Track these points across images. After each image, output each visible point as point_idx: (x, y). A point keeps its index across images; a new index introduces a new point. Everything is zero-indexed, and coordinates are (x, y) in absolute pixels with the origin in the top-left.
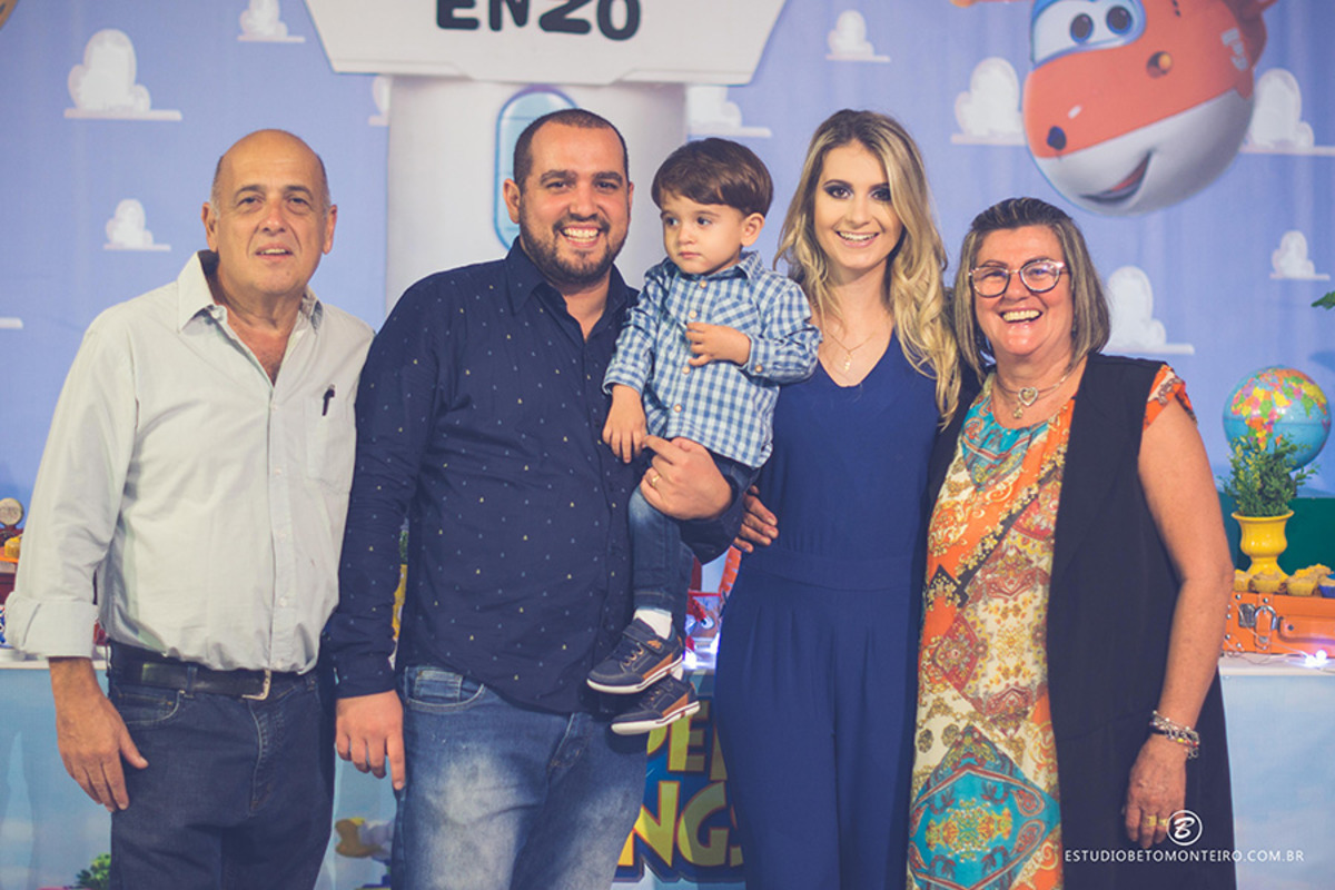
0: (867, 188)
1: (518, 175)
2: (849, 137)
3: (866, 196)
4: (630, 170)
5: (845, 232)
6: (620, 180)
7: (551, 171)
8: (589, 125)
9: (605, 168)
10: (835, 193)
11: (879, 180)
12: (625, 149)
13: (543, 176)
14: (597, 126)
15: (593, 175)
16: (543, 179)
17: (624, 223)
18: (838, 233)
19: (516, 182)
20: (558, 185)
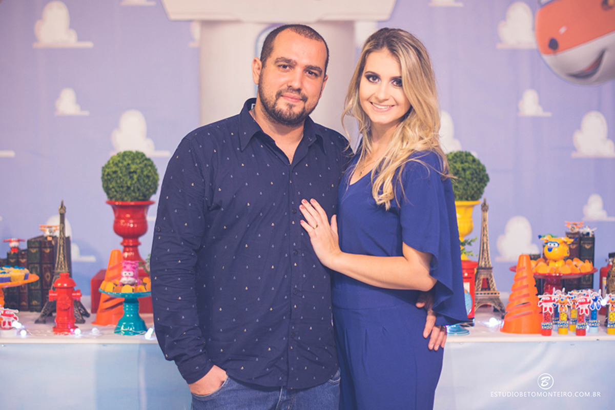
0: (388, 79)
1: (263, 56)
2: (382, 46)
3: (388, 82)
4: (328, 68)
5: (375, 103)
6: (321, 72)
7: (282, 58)
8: (311, 37)
9: (314, 64)
10: (371, 79)
11: (397, 74)
12: (328, 56)
13: (277, 59)
14: (316, 39)
15: (306, 66)
16: (277, 62)
17: (317, 98)
18: (372, 103)
19: (261, 60)
20: (285, 67)
